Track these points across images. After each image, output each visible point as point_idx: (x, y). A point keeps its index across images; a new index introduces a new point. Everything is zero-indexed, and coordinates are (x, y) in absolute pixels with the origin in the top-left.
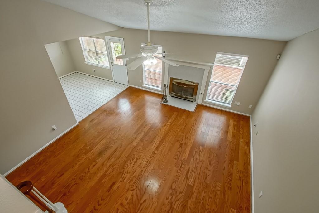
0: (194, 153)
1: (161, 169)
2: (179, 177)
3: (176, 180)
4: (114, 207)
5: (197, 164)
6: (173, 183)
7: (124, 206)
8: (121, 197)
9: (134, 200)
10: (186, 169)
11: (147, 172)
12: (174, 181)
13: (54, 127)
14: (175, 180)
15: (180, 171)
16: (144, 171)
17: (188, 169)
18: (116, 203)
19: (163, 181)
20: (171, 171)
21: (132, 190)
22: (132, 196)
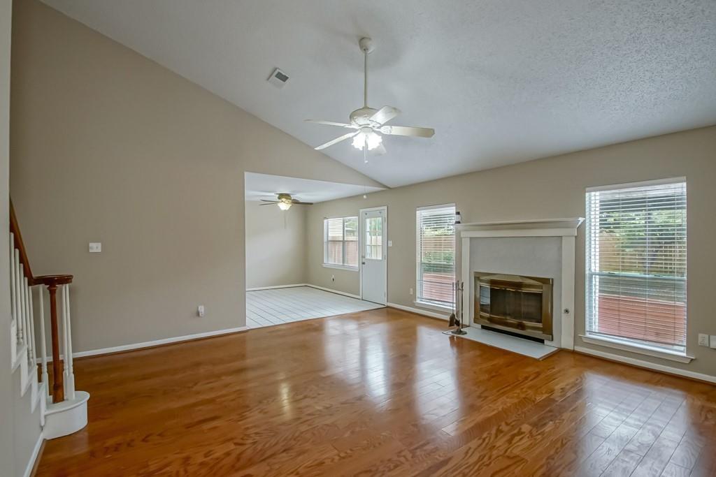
0: (494, 431)
1: (353, 432)
2: (396, 466)
3: (381, 469)
4: (165, 458)
5: (490, 458)
6: (366, 472)
7: (188, 464)
8: (201, 446)
9: (220, 465)
10: (437, 457)
11: (309, 425)
12: (374, 469)
13: (202, 309)
14: (377, 470)
15: (409, 456)
16: (302, 420)
17: (442, 459)
18: (178, 451)
19: (337, 458)
20: (380, 444)
21: (236, 444)
22: (228, 454)
